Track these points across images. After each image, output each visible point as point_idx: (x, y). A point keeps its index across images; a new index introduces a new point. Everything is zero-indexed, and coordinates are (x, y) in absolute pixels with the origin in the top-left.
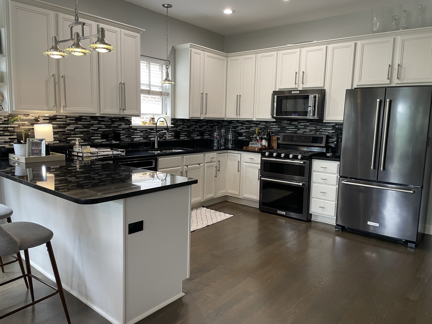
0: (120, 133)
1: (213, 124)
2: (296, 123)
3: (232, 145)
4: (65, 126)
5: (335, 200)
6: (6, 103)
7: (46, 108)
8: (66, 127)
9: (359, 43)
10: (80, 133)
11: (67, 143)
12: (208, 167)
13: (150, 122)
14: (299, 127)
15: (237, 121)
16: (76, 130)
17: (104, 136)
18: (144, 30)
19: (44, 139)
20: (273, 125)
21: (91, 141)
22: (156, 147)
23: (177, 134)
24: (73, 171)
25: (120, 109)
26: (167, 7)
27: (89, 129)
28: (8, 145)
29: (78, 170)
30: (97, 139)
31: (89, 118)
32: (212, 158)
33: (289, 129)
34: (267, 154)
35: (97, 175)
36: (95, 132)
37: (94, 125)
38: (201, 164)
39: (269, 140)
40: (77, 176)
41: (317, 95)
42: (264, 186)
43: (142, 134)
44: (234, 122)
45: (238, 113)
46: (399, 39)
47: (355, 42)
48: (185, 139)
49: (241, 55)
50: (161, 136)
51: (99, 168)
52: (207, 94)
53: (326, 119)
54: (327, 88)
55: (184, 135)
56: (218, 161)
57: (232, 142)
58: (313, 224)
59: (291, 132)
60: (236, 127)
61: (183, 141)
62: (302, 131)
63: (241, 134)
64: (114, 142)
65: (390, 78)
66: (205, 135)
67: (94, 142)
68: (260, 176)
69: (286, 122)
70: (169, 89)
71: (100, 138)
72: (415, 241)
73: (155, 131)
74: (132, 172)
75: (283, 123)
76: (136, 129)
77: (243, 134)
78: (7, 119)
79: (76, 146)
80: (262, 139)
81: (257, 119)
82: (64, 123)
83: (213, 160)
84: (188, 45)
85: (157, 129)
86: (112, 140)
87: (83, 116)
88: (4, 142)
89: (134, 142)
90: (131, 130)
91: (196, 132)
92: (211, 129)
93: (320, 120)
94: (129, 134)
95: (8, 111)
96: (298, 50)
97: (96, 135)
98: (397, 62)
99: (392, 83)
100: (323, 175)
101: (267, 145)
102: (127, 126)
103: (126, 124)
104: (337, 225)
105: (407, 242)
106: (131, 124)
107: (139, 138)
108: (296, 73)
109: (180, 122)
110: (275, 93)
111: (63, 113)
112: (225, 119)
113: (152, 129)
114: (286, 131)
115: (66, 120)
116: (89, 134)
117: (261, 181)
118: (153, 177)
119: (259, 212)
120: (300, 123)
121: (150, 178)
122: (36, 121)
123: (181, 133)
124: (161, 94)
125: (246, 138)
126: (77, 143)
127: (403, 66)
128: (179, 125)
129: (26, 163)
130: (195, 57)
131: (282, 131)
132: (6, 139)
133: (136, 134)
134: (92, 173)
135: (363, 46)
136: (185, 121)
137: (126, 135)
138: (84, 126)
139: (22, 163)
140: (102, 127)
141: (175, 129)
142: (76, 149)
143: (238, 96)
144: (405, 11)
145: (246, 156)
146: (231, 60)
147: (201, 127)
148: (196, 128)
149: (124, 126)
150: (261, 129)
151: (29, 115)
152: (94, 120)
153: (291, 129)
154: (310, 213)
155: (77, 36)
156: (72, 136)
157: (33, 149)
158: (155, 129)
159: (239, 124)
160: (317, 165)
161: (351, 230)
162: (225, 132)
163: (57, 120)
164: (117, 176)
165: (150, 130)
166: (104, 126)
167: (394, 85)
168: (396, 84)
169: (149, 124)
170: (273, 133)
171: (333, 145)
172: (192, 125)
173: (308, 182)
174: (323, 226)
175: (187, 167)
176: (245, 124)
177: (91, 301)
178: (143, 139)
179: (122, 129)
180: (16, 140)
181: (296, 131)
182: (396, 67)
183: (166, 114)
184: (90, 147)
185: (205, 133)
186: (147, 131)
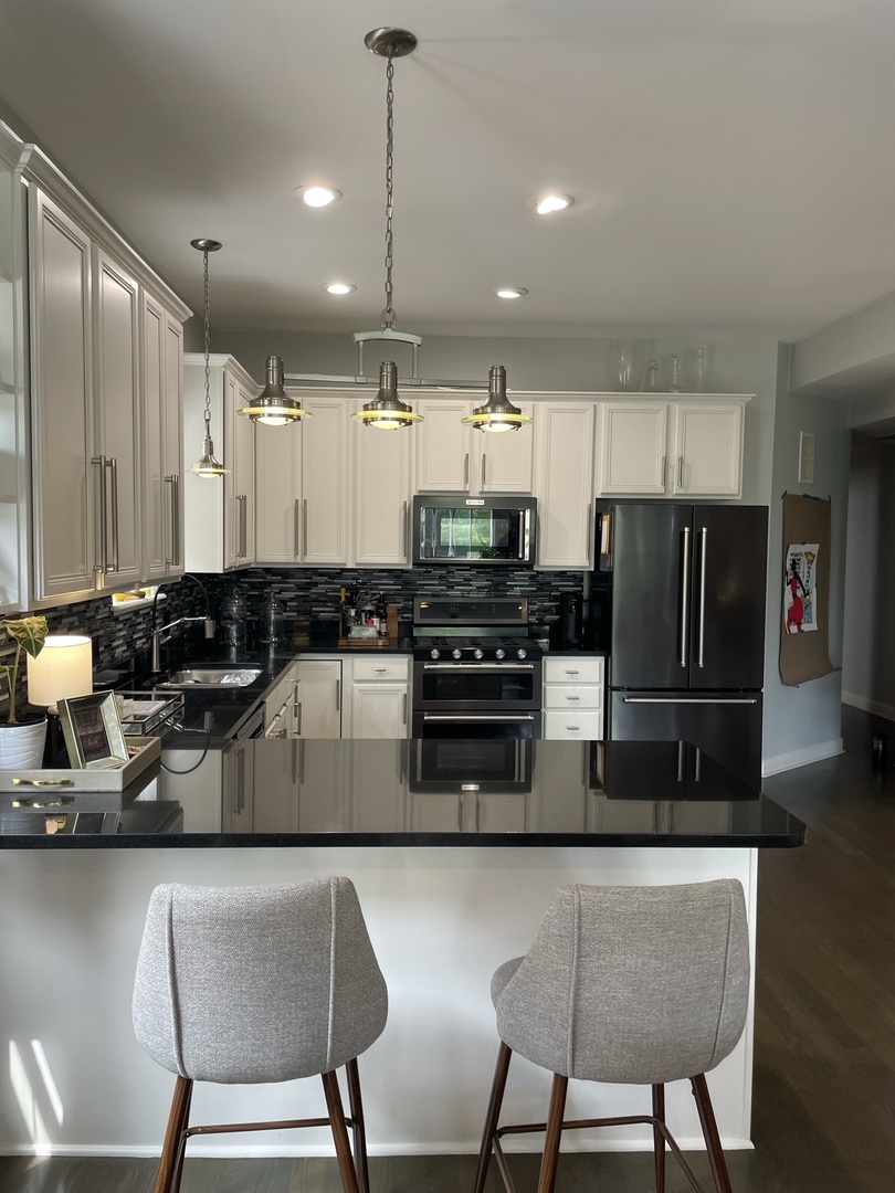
2: (443, 572)
9: (602, 407)
22: (155, 668)
25: (166, 562)
26: (206, 249)
34: (435, 654)
41: (528, 511)
45: (300, 550)
46: (677, 409)
47: (594, 403)
52: (244, 498)
53: (541, 564)
54: (538, 495)
62: (459, 590)
65: (665, 482)
68: (413, 713)
73: (141, 619)
81: (358, 564)
84: (223, 360)
94: (109, 638)
98: (676, 452)
99: (667, 491)
100: (571, 690)
106: (112, 603)
107: (122, 645)
108: (467, 457)
110: (419, 501)
111: (101, 591)
117: (418, 724)
120: (451, 571)
127: (688, 461)
131: (404, 593)
141: (165, 605)
143: (297, 502)
153: (429, 587)
157: (82, 734)
167: (670, 497)
168: (676, 495)
186: (132, 620)
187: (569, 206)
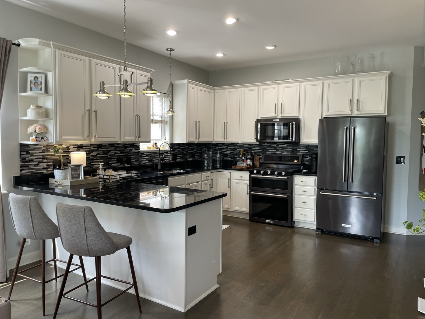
0: (131, 157)
1: (202, 146)
2: (275, 145)
3: (220, 164)
4: (89, 152)
5: (314, 208)
6: (51, 134)
7: (82, 138)
8: (90, 154)
9: (326, 82)
10: (101, 158)
11: (91, 167)
12: (205, 184)
13: (153, 146)
14: (278, 148)
15: (223, 144)
16: (98, 156)
17: (119, 160)
18: (154, 70)
19: (82, 165)
20: (255, 147)
21: (108, 165)
22: (159, 168)
23: (174, 157)
24: (95, 192)
25: (136, 137)
26: (170, 51)
27: (108, 154)
28: (45, 171)
29: (101, 190)
30: (113, 163)
31: (108, 146)
32: (208, 177)
33: (269, 151)
34: (255, 172)
35: (113, 195)
36: (112, 157)
37: (111, 151)
38: (199, 182)
39: (253, 160)
40: (98, 196)
41: (294, 123)
42: (253, 199)
43: (148, 157)
44: (220, 145)
45: (225, 137)
46: (357, 80)
47: (323, 81)
48: (181, 161)
49: (227, 89)
50: (162, 159)
51: (114, 189)
52: (200, 122)
53: (302, 142)
54: (301, 117)
55: (180, 157)
56: (212, 179)
57: (220, 162)
58: (295, 229)
59: (271, 152)
60: (222, 149)
61: (179, 162)
62: (280, 152)
63: (226, 155)
64: (126, 165)
65: (351, 110)
66: (195, 156)
67: (111, 166)
68: (249, 191)
69: (266, 144)
70: (167, 118)
71: (116, 162)
72: (380, 237)
73: (158, 155)
74: (139, 192)
75: (263, 145)
76: (143, 154)
77: (228, 155)
78: (46, 148)
79: (100, 170)
80: (247, 159)
81: (242, 142)
82: (89, 150)
83: (208, 178)
84: (185, 81)
85: (160, 153)
86: (125, 164)
87: (103, 144)
88: (43, 168)
89: (141, 165)
90: (139, 155)
91: (189, 154)
92: (200, 151)
93: (297, 143)
94: (138, 158)
95: (53, 141)
96: (276, 86)
97: (113, 160)
98: (356, 98)
99: (353, 113)
100: (304, 188)
101: (251, 164)
102: (136, 151)
103: (135, 150)
104: (317, 229)
105: (373, 238)
106: (139, 149)
107: (146, 161)
108: (276, 104)
109: (177, 146)
110: (258, 121)
111: (94, 142)
112: (213, 143)
113: (155, 153)
114: (267, 152)
115: (90, 147)
116: (107, 159)
117: (250, 195)
118: (156, 195)
119: (249, 222)
120: (278, 145)
121: (153, 196)
122: (67, 149)
123: (177, 156)
124: (161, 122)
125: (232, 158)
126: (101, 167)
127: (361, 101)
128: (176, 149)
129: (71, 186)
130: (191, 91)
131: (263, 152)
132: (44, 165)
133: (143, 158)
134: (109, 193)
135: (329, 85)
136: (181, 145)
137: (135, 159)
138: (104, 152)
139: (67, 185)
140: (118, 153)
141: (173, 152)
142: (100, 172)
143: (225, 123)
144: (360, 59)
145: (235, 174)
146: (218, 93)
147: (192, 149)
148: (189, 150)
149: (134, 151)
150: (245, 150)
151: (62, 144)
152: (112, 147)
153: (271, 150)
154: (294, 220)
155: (126, 83)
156: (95, 161)
157: (73, 173)
158: (158, 153)
159: (224, 146)
160: (298, 180)
161: (329, 232)
162: (213, 154)
163: (84, 147)
164: (128, 196)
165: (154, 154)
166: (119, 151)
167: (354, 115)
168: (356, 114)
169: (153, 149)
170: (255, 153)
171: (307, 163)
172: (186, 148)
173: (292, 194)
174: (305, 231)
175: (189, 185)
176: (230, 146)
177: (149, 295)
178: (148, 162)
179: (133, 154)
180: (52, 166)
181: (275, 152)
182: (355, 101)
183: (166, 139)
184: (113, 170)
185: (196, 155)
186: (152, 155)
187: (236, 22)
